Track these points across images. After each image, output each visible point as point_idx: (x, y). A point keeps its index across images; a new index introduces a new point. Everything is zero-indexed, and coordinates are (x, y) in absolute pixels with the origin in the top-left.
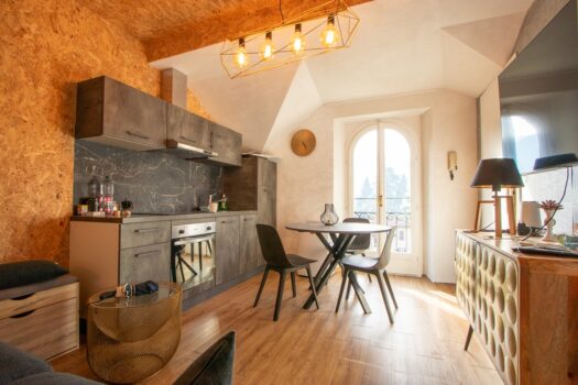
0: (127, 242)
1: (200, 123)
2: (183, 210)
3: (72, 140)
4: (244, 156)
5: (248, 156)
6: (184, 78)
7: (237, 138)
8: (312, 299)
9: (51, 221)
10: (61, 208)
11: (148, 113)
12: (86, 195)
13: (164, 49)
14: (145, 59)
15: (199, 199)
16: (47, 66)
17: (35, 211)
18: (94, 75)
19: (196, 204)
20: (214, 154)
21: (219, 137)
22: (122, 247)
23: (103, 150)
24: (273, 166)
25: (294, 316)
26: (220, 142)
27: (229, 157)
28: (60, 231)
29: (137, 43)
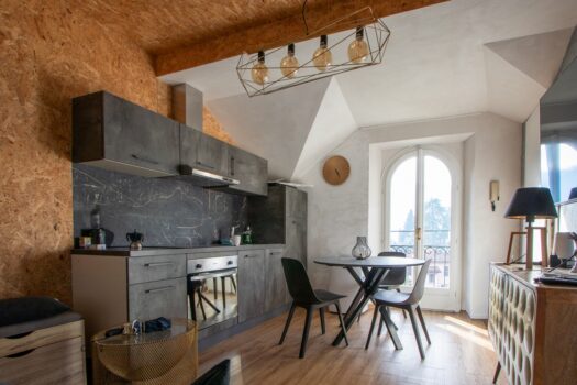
0: (135, 276)
1: (218, 147)
2: (201, 243)
3: (70, 165)
4: (270, 185)
5: (274, 184)
6: (199, 95)
7: (262, 165)
8: (342, 335)
9: (49, 256)
10: (61, 239)
11: (156, 135)
12: (88, 226)
13: (174, 61)
14: (151, 73)
15: (220, 232)
16: (33, 78)
17: (29, 243)
18: (92, 89)
19: (216, 237)
20: (235, 181)
21: (240, 162)
22: (130, 282)
23: (106, 176)
24: (304, 196)
25: (322, 353)
26: (243, 168)
27: (255, 185)
28: (57, 265)
29: (142, 53)
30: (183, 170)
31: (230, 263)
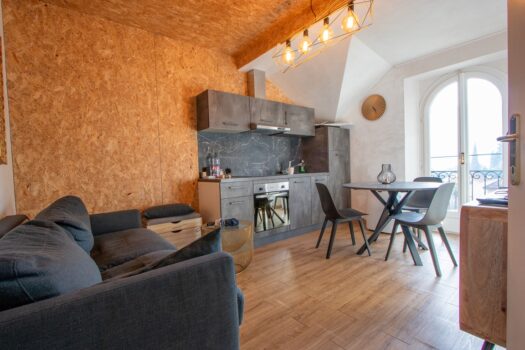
0: (224, 194)
1: (275, 106)
2: (269, 173)
3: (196, 133)
4: (317, 127)
5: (320, 126)
6: (263, 74)
7: (310, 113)
8: (365, 247)
9: (188, 182)
10: (192, 174)
11: (236, 108)
12: (205, 166)
13: (245, 58)
14: (235, 68)
15: (281, 165)
17: (180, 176)
18: (205, 89)
19: (279, 169)
20: (287, 129)
21: (292, 114)
22: (222, 197)
23: (213, 136)
24: (345, 133)
26: (294, 118)
27: (304, 129)
28: (193, 187)
29: (229, 58)
30: (252, 126)
31: (283, 187)
